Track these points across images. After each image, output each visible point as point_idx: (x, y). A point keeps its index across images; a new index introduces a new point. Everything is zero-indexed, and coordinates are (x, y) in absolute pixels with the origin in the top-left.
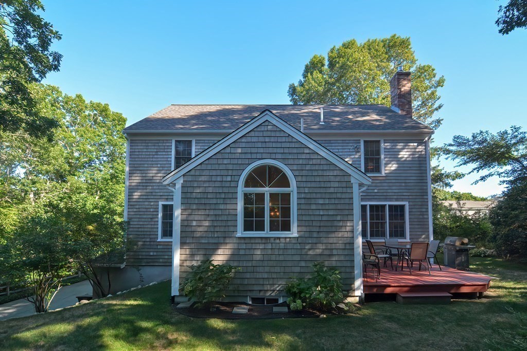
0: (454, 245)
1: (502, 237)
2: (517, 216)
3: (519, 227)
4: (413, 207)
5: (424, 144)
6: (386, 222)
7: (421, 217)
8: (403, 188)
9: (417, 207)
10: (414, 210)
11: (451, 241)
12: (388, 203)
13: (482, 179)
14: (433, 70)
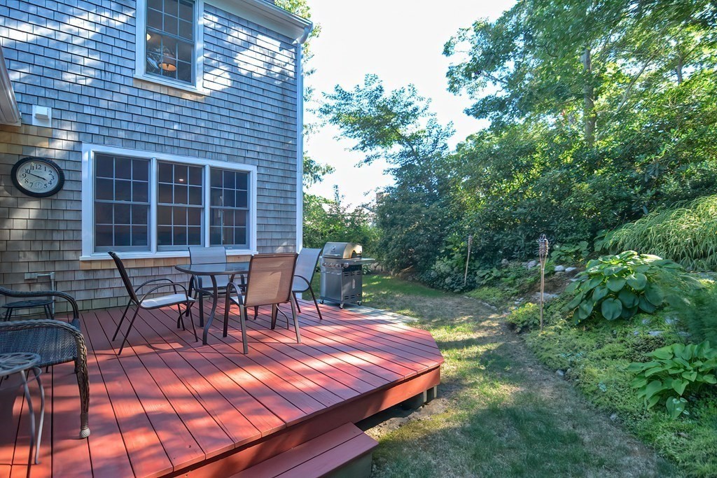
0: (339, 258)
1: (397, 243)
2: (418, 211)
3: (418, 228)
4: (266, 178)
5: (293, 50)
6: (204, 208)
7: (282, 201)
8: (246, 132)
9: (276, 180)
10: (268, 186)
11: (334, 251)
12: (208, 163)
13: (366, 161)
14: (308, 8)
